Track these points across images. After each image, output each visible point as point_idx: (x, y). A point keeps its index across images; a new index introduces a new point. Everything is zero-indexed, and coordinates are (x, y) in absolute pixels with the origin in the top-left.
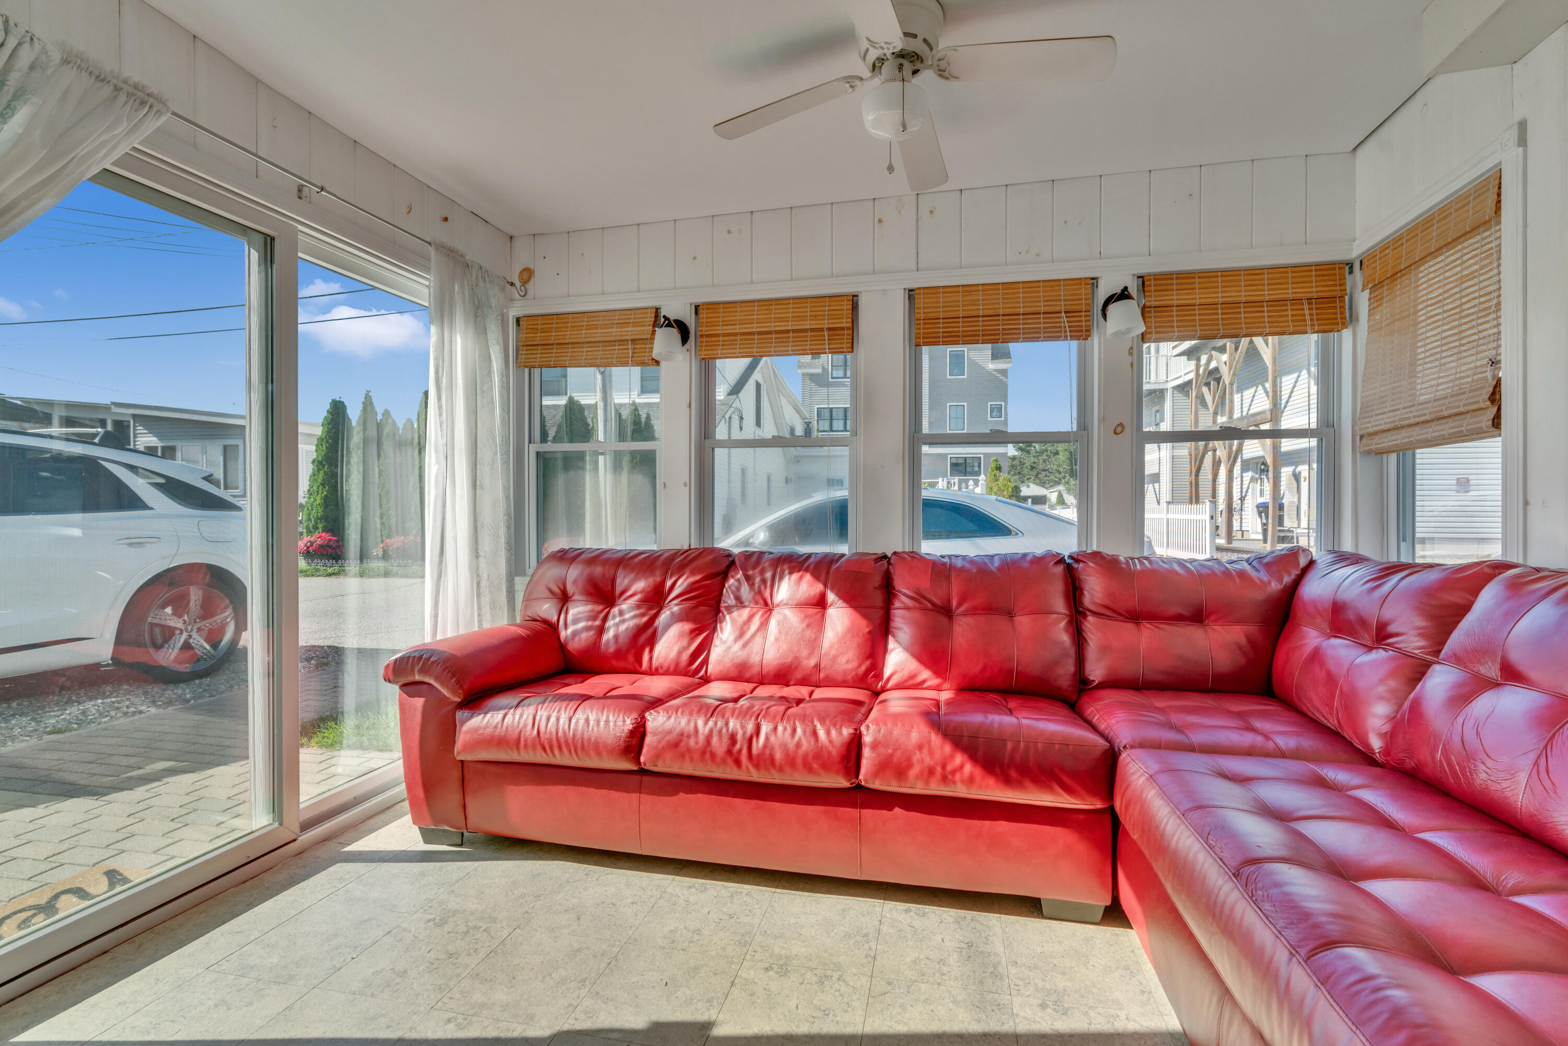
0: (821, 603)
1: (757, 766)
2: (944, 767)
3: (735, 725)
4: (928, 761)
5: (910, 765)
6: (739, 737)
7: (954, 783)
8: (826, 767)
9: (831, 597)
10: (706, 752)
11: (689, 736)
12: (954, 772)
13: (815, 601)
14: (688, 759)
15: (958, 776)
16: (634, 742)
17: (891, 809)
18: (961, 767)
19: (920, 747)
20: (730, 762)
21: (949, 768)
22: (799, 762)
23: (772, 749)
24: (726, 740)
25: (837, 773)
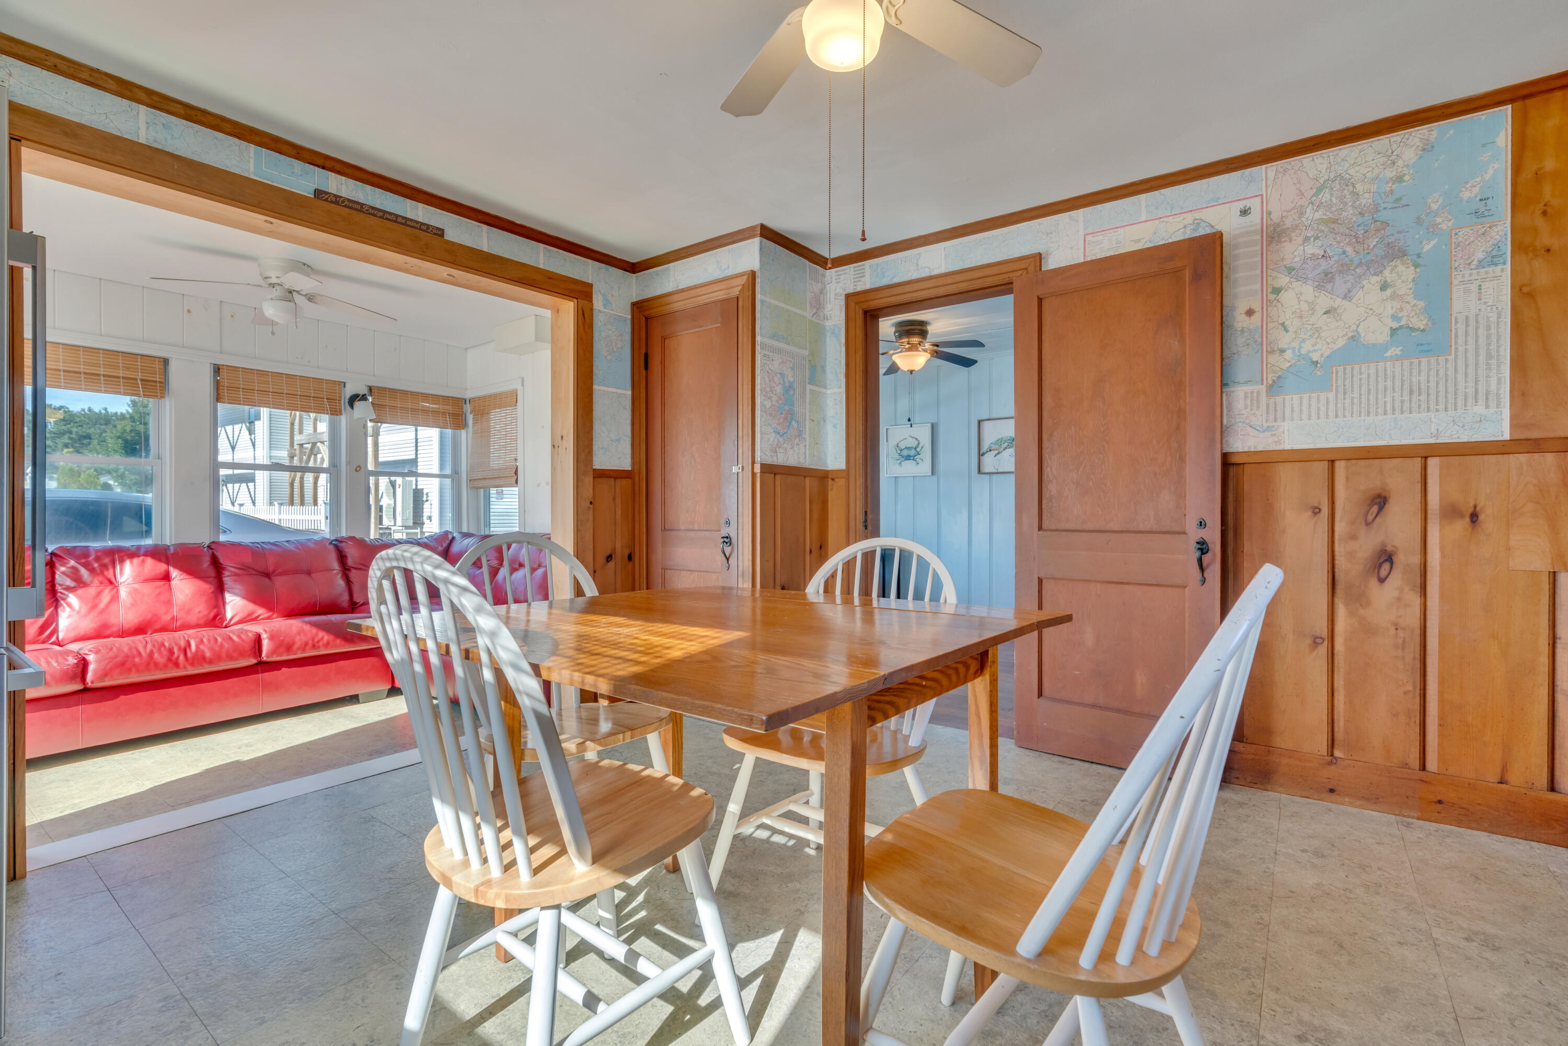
0: (167, 577)
1: (192, 664)
2: (313, 640)
3: (170, 645)
4: (304, 639)
5: (294, 644)
6: (176, 650)
7: (319, 647)
8: (242, 654)
9: (174, 573)
10: (150, 663)
11: (134, 657)
12: (318, 642)
13: (161, 577)
14: (134, 670)
15: (321, 644)
16: (80, 670)
17: (280, 669)
18: (322, 638)
19: (299, 633)
20: (170, 665)
21: (316, 640)
22: (224, 655)
23: (203, 651)
24: (165, 653)
25: (249, 656)
